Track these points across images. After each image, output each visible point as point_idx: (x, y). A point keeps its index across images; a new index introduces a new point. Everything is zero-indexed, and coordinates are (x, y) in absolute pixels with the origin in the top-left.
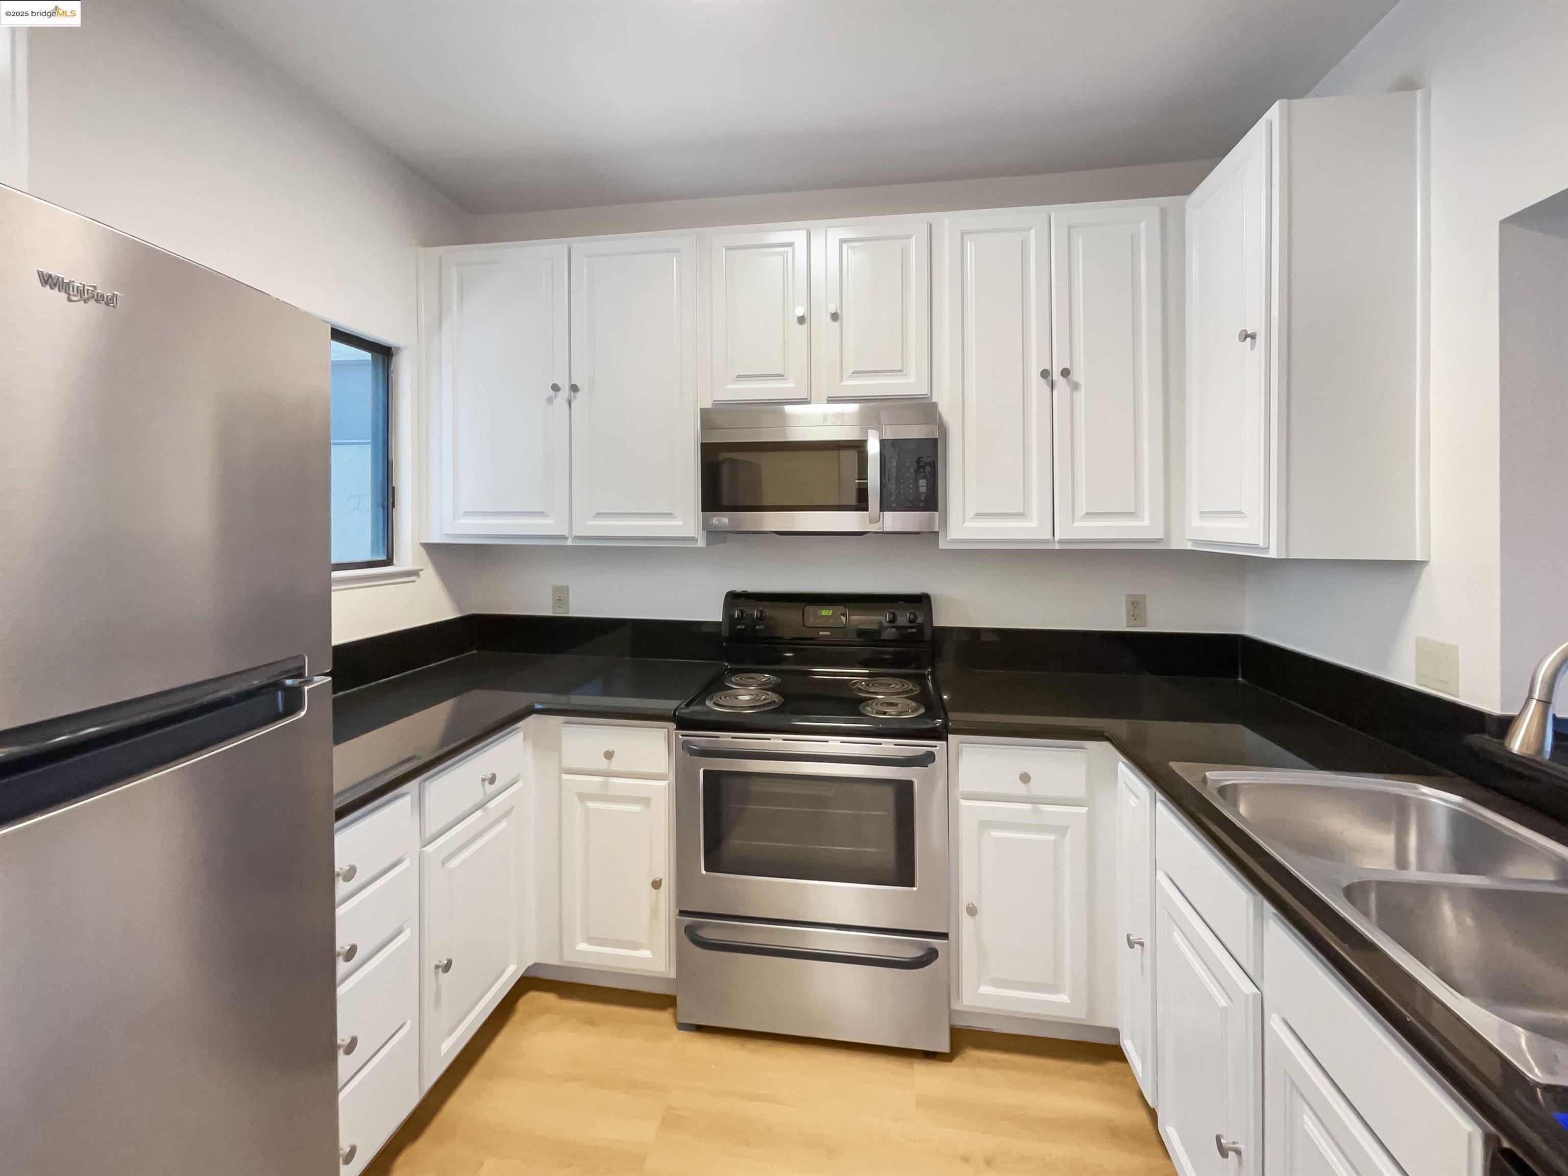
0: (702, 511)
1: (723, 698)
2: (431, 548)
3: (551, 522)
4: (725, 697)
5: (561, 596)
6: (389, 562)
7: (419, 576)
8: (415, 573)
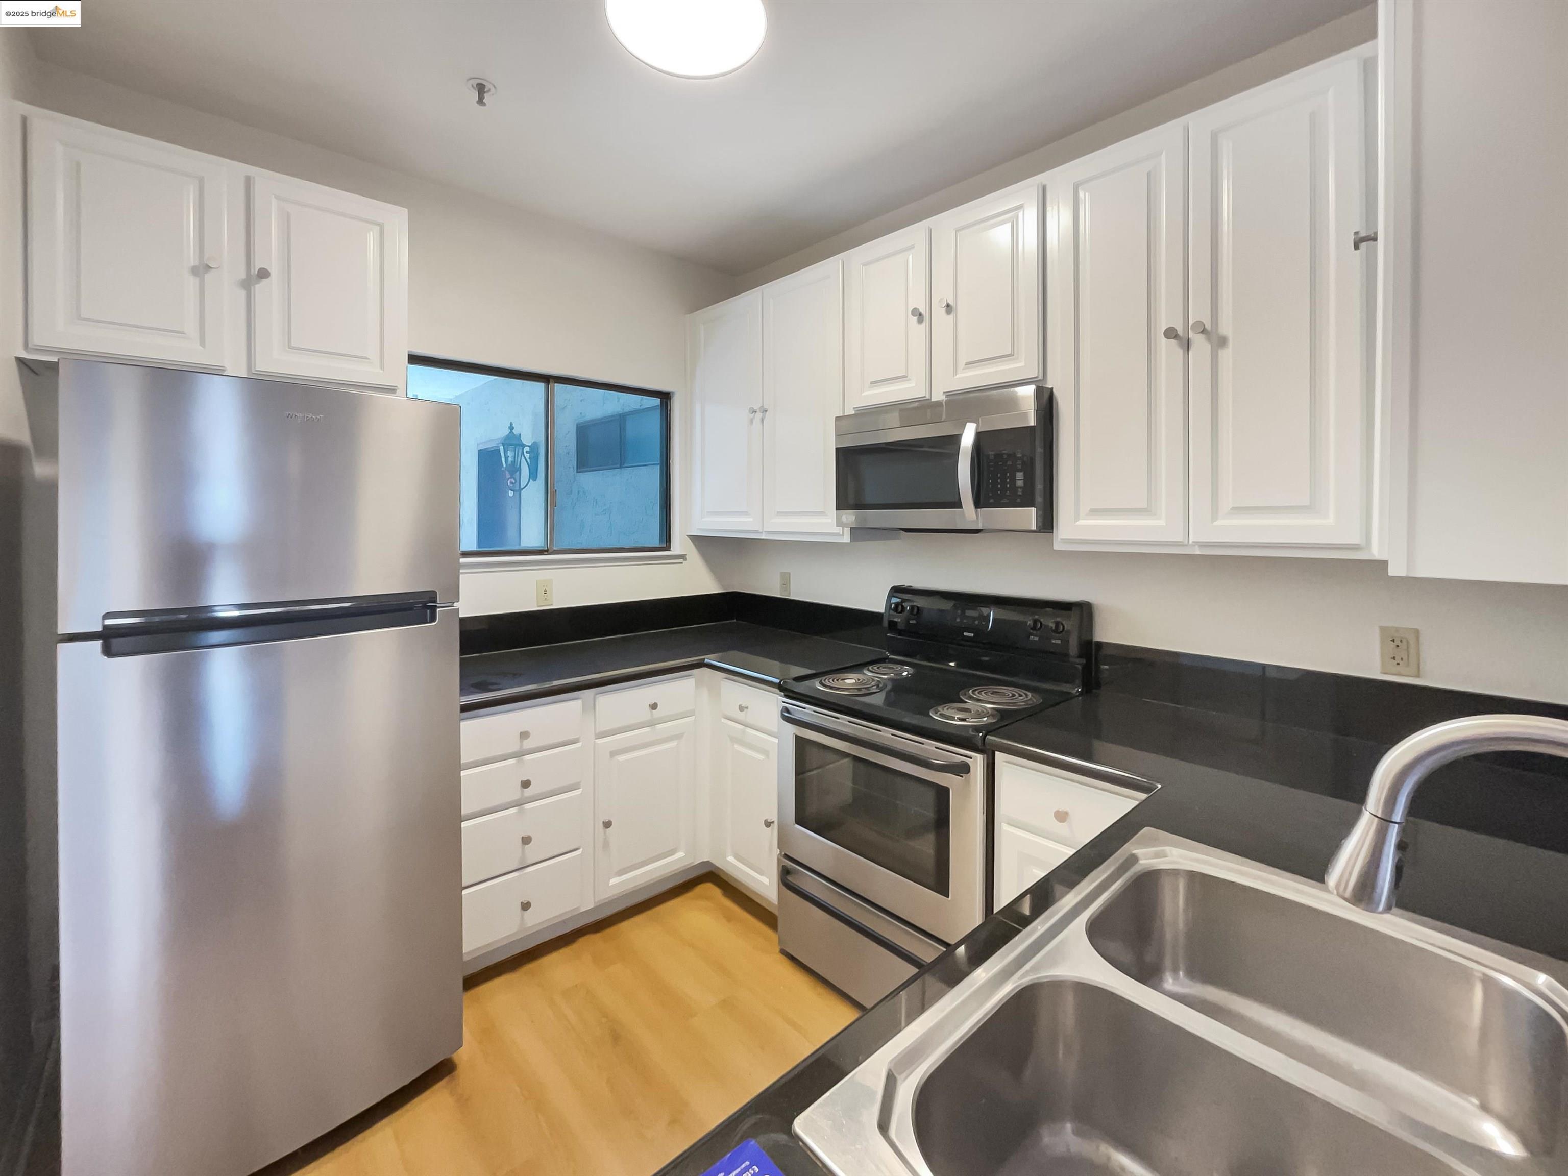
0: (836, 510)
1: (831, 680)
2: (696, 540)
3: (751, 519)
4: (837, 680)
5: (786, 581)
6: (668, 548)
7: (685, 560)
8: (683, 557)
